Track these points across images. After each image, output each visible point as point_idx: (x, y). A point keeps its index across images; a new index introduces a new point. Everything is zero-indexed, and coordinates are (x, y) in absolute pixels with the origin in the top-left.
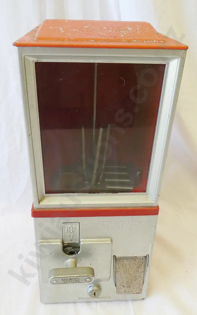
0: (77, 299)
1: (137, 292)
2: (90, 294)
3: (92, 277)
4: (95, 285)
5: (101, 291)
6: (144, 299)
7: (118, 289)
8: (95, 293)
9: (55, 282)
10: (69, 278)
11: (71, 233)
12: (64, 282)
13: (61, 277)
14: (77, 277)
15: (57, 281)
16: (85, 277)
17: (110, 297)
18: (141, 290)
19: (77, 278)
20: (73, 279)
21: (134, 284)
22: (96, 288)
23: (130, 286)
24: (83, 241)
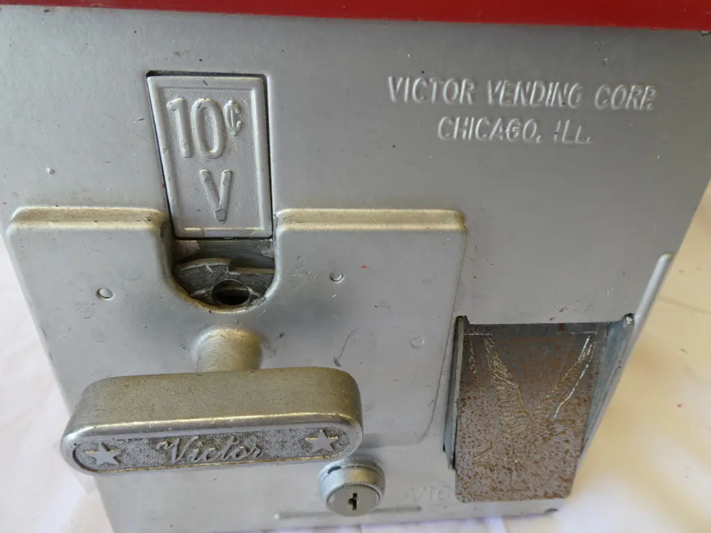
0: (277, 517)
1: (550, 493)
2: (332, 499)
3: (344, 428)
4: (356, 461)
5: (383, 489)
6: (555, 510)
7: (466, 479)
8: (355, 495)
9: (104, 457)
10: (195, 434)
11: (211, 157)
12: (170, 458)
13: (145, 430)
14: (251, 430)
15: (114, 453)
16: (302, 427)
17: (419, 508)
18: (570, 481)
19: (248, 435)
20: (227, 438)
21: (537, 457)
22: (358, 476)
23: (520, 467)
24: (289, 219)
